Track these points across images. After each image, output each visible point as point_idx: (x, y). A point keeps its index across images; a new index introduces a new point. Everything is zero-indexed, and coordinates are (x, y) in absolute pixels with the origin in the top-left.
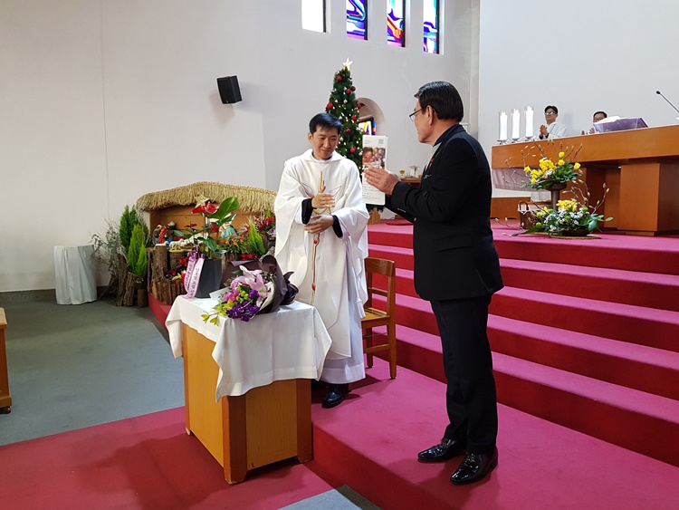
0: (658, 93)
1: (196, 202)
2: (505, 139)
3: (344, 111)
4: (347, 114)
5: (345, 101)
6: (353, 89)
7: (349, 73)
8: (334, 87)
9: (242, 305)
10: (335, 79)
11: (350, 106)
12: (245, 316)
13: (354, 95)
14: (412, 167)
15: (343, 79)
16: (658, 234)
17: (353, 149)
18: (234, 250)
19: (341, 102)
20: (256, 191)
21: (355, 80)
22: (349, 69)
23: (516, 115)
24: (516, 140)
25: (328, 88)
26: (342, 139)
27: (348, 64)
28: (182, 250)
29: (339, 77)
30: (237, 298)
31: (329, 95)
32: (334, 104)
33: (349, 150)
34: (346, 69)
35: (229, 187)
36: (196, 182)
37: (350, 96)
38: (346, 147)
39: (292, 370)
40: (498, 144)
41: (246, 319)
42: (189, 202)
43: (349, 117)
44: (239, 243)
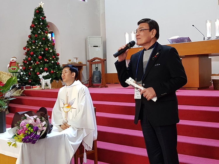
0: (193, 26)
3: (41, 29)
5: (41, 23)
6: (45, 17)
7: (42, 9)
8: (35, 16)
9: (30, 135)
10: (35, 12)
11: (44, 26)
12: (33, 141)
13: (45, 20)
14: (75, 58)
15: (39, 12)
16: (199, 89)
17: (47, 48)
19: (39, 24)
21: (46, 13)
22: (42, 7)
25: (31, 17)
26: (40, 43)
27: (42, 5)
29: (37, 11)
30: (26, 132)
31: (32, 20)
32: (35, 25)
33: (44, 49)
34: (41, 7)
37: (44, 21)
38: (43, 47)
41: (34, 142)
43: (43, 32)
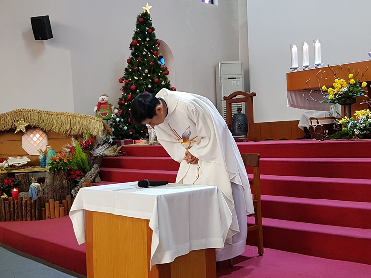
1: (16, 128)
2: (297, 66)
3: (147, 48)
4: (149, 50)
5: (148, 39)
6: (153, 29)
7: (149, 16)
8: (137, 27)
10: (138, 20)
11: (152, 43)
13: (154, 34)
15: (144, 21)
17: (156, 79)
18: (64, 166)
19: (144, 40)
20: (74, 116)
21: (154, 22)
22: (149, 13)
23: (306, 47)
24: (307, 67)
25: (132, 29)
26: (146, 71)
27: (148, 8)
28: (6, 172)
29: (141, 19)
31: (132, 34)
32: (138, 42)
33: (153, 80)
34: (147, 12)
35: (48, 113)
36: (15, 109)
37: (151, 34)
38: (150, 78)
39: (203, 241)
40: (291, 71)
42: (9, 127)
43: (151, 53)
44: (68, 161)
